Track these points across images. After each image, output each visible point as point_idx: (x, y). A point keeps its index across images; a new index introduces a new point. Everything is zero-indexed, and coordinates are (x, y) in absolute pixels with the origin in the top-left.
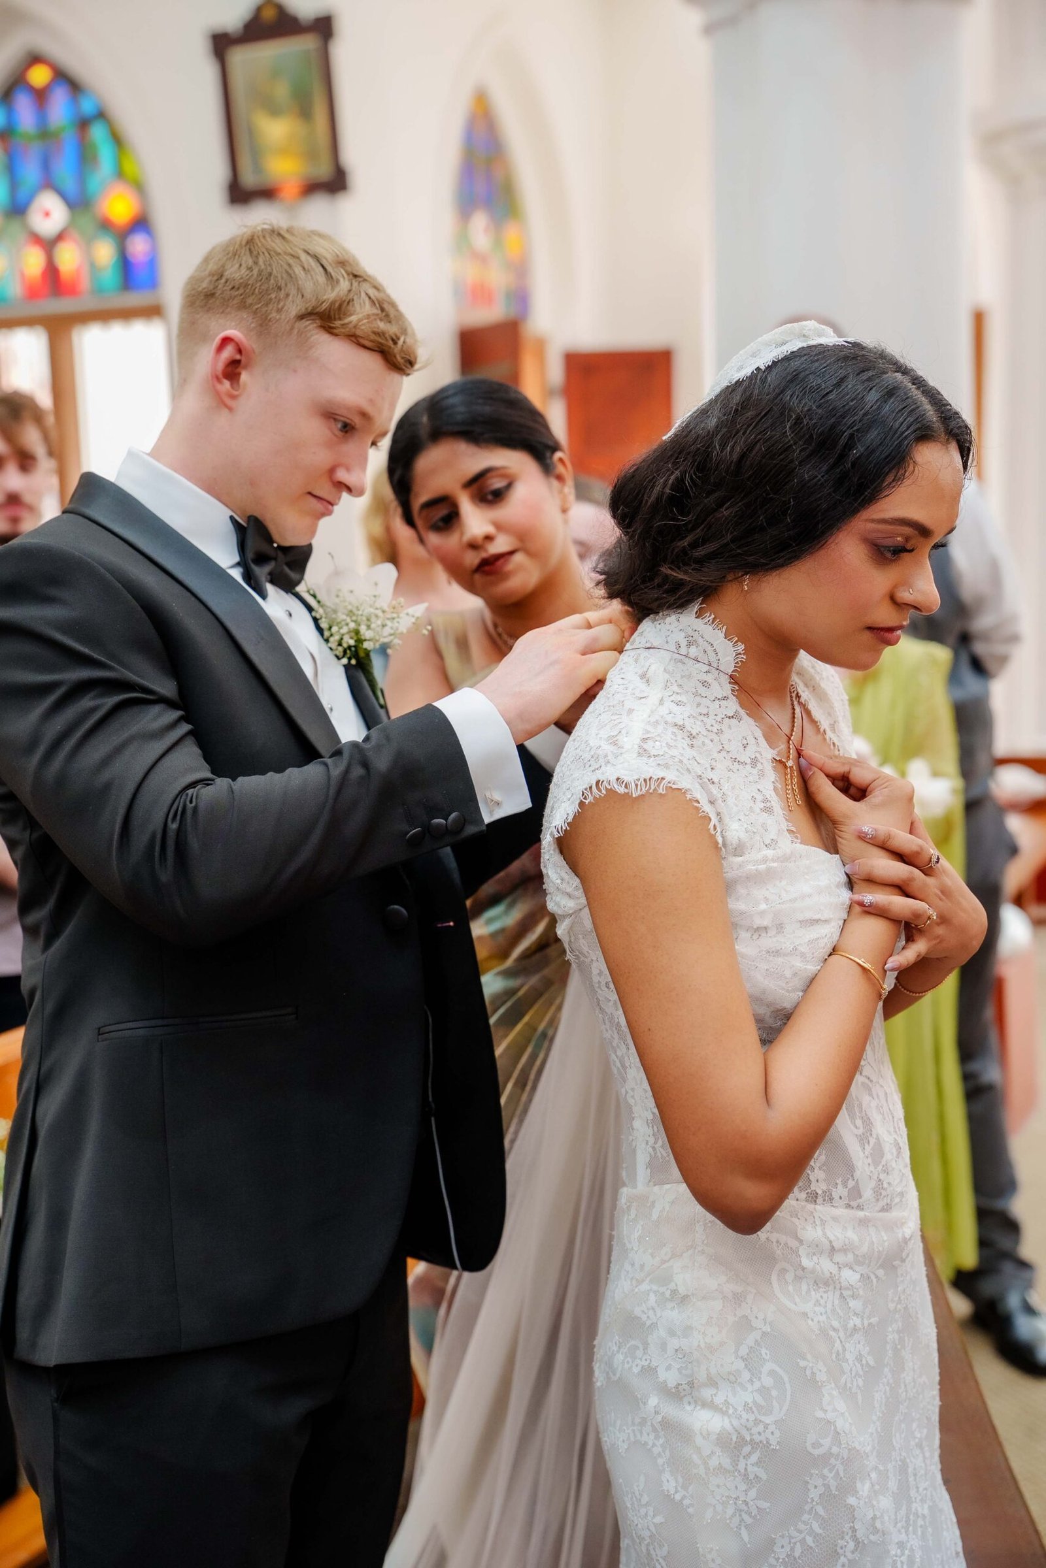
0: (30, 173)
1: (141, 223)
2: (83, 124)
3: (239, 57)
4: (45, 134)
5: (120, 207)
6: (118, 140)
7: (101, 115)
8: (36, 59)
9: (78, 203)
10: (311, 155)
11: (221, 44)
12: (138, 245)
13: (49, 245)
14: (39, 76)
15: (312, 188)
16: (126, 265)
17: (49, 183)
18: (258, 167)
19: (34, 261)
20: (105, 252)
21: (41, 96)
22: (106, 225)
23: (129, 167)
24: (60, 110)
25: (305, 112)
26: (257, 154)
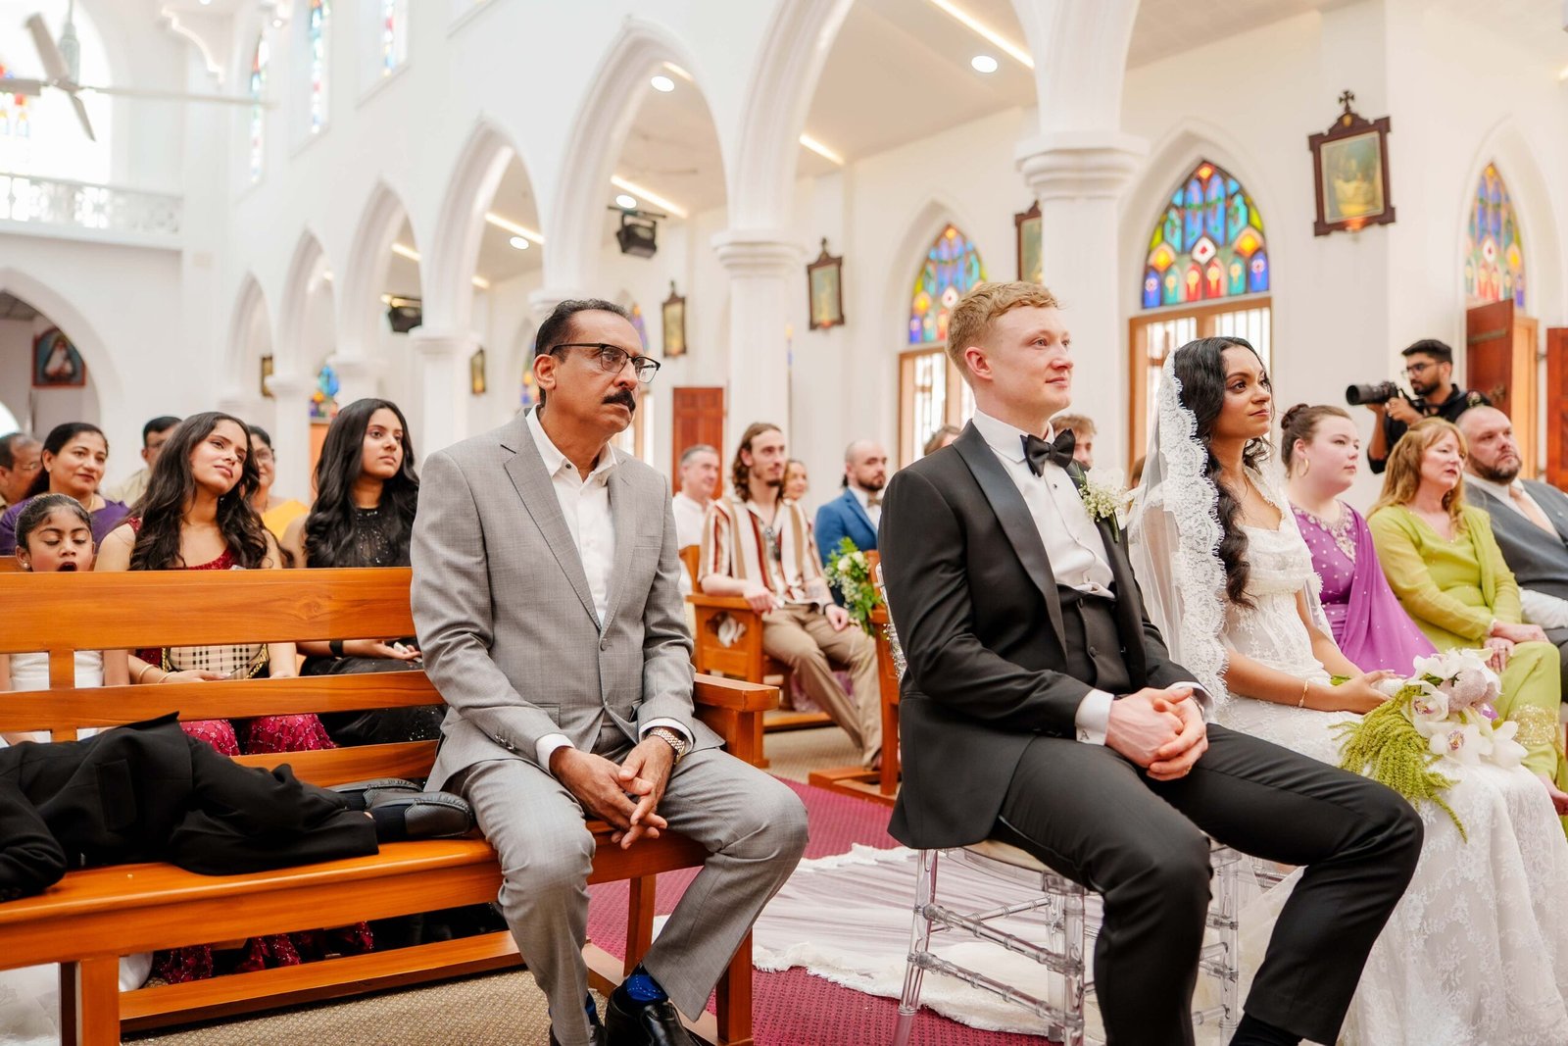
0: (1195, 228)
1: (1260, 251)
2: (1230, 197)
3: (1325, 148)
4: (1206, 204)
5: (1248, 243)
6: (1249, 205)
7: (1241, 191)
8: (1204, 163)
9: (1222, 243)
10: (1371, 202)
11: (1316, 142)
12: (1258, 264)
13: (1202, 269)
14: (1205, 172)
15: (1369, 222)
16: (1248, 274)
17: (1205, 234)
18: (1336, 211)
19: (1194, 278)
20: (1237, 270)
21: (1204, 184)
22: (1238, 253)
23: (1255, 220)
24: (1216, 190)
25: (1367, 177)
26: (1336, 203)
